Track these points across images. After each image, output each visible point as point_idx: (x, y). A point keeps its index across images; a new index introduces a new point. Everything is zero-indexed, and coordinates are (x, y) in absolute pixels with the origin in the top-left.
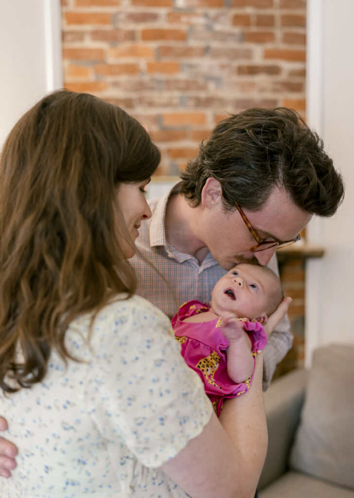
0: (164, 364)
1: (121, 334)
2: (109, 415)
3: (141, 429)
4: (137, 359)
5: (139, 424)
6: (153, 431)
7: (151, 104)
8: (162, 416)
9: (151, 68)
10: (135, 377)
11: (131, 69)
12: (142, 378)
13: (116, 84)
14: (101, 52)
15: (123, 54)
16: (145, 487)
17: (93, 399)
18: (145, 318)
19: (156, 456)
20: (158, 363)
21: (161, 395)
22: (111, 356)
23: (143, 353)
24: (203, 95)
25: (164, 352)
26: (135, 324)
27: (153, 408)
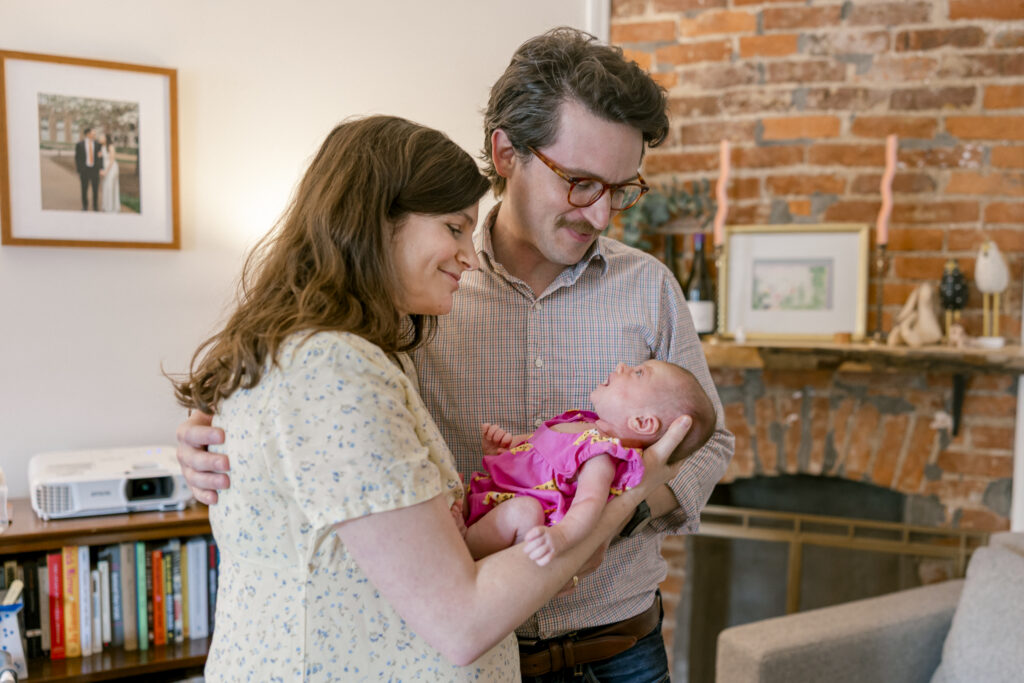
0: (354, 412)
1: (311, 366)
2: (282, 457)
3: (306, 476)
4: (322, 398)
5: (305, 470)
6: (322, 483)
7: (744, 105)
8: (337, 471)
9: (747, 47)
10: (315, 417)
11: (716, 52)
12: (322, 420)
13: (690, 77)
14: (671, 27)
15: (703, 29)
16: (334, 574)
17: (268, 433)
18: (348, 357)
19: (321, 514)
20: (347, 410)
21: (341, 445)
22: (294, 388)
23: (332, 393)
24: (834, 87)
25: (360, 400)
26: (330, 359)
27: (327, 457)
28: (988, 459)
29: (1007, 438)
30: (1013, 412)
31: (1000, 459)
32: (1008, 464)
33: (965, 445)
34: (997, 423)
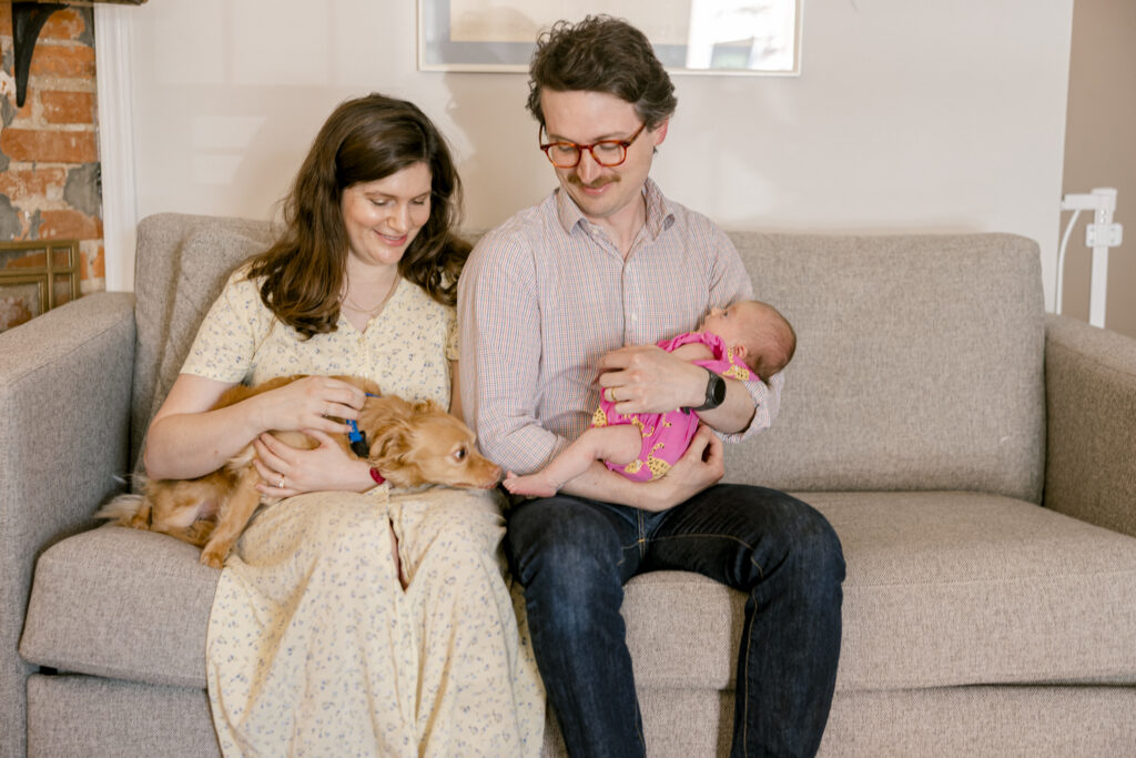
28: (65, 136)
29: (84, 107)
30: (92, 71)
31: (79, 135)
32: (91, 142)
33: (33, 119)
34: (71, 85)
